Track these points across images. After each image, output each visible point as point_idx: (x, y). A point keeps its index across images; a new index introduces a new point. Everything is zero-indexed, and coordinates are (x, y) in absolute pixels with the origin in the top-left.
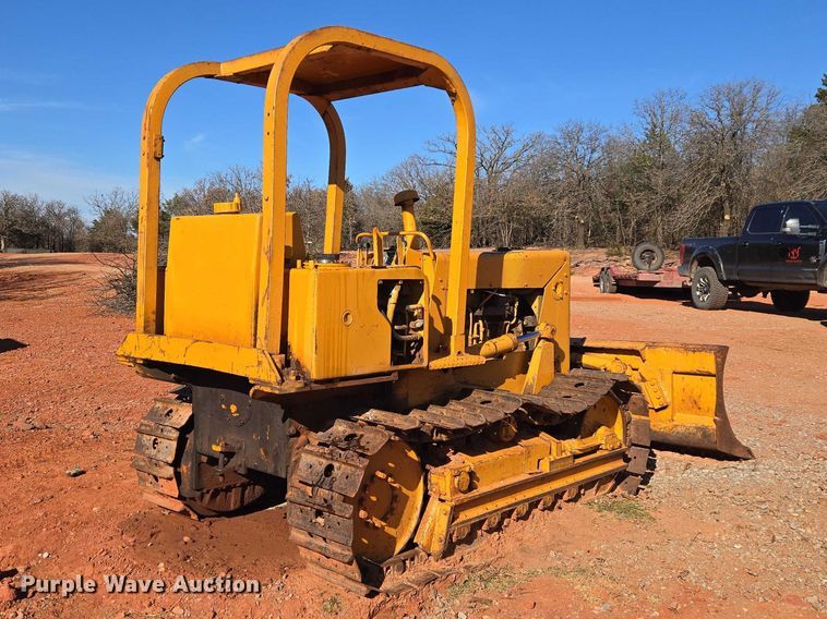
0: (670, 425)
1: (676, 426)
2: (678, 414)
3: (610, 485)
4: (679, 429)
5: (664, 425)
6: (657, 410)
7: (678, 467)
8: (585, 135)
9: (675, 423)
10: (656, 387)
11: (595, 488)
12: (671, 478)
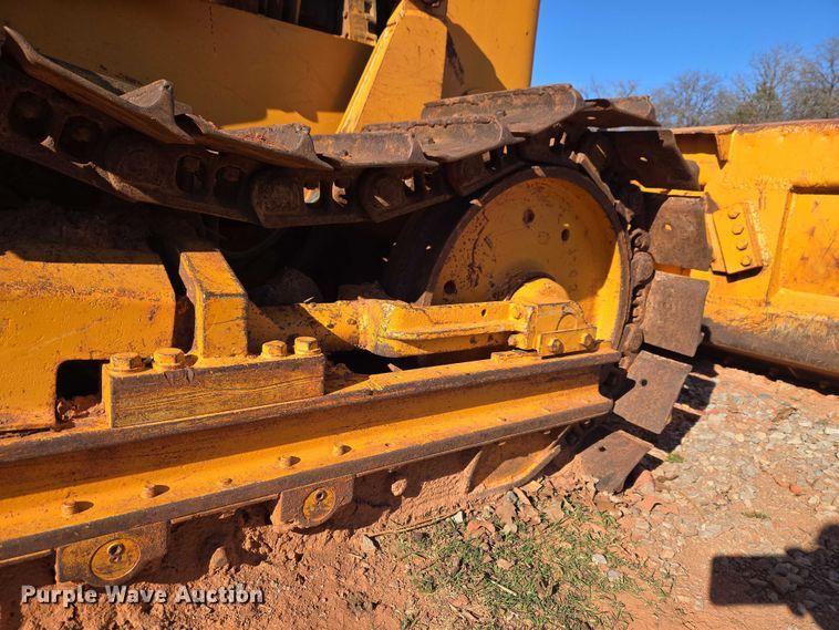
0: (758, 313)
1: (773, 317)
2: (782, 291)
3: (541, 457)
4: (780, 324)
5: (741, 312)
6: (733, 278)
7: (760, 412)
8: (701, 83)
9: (771, 310)
10: (741, 221)
11: (468, 471)
12: (740, 438)
